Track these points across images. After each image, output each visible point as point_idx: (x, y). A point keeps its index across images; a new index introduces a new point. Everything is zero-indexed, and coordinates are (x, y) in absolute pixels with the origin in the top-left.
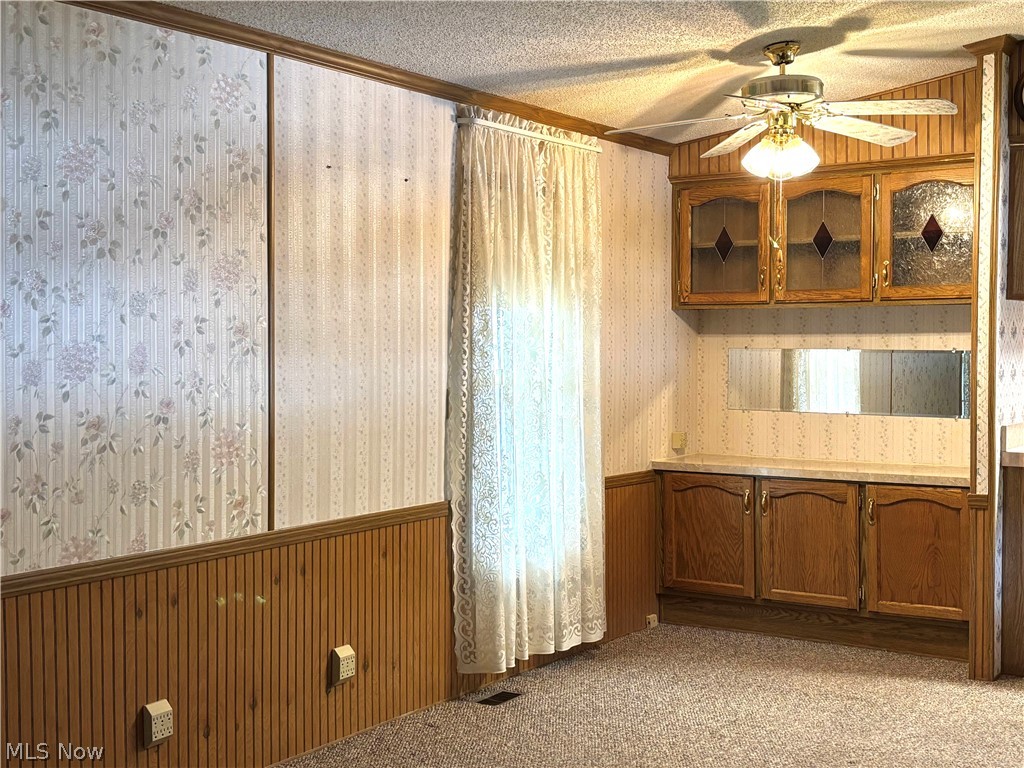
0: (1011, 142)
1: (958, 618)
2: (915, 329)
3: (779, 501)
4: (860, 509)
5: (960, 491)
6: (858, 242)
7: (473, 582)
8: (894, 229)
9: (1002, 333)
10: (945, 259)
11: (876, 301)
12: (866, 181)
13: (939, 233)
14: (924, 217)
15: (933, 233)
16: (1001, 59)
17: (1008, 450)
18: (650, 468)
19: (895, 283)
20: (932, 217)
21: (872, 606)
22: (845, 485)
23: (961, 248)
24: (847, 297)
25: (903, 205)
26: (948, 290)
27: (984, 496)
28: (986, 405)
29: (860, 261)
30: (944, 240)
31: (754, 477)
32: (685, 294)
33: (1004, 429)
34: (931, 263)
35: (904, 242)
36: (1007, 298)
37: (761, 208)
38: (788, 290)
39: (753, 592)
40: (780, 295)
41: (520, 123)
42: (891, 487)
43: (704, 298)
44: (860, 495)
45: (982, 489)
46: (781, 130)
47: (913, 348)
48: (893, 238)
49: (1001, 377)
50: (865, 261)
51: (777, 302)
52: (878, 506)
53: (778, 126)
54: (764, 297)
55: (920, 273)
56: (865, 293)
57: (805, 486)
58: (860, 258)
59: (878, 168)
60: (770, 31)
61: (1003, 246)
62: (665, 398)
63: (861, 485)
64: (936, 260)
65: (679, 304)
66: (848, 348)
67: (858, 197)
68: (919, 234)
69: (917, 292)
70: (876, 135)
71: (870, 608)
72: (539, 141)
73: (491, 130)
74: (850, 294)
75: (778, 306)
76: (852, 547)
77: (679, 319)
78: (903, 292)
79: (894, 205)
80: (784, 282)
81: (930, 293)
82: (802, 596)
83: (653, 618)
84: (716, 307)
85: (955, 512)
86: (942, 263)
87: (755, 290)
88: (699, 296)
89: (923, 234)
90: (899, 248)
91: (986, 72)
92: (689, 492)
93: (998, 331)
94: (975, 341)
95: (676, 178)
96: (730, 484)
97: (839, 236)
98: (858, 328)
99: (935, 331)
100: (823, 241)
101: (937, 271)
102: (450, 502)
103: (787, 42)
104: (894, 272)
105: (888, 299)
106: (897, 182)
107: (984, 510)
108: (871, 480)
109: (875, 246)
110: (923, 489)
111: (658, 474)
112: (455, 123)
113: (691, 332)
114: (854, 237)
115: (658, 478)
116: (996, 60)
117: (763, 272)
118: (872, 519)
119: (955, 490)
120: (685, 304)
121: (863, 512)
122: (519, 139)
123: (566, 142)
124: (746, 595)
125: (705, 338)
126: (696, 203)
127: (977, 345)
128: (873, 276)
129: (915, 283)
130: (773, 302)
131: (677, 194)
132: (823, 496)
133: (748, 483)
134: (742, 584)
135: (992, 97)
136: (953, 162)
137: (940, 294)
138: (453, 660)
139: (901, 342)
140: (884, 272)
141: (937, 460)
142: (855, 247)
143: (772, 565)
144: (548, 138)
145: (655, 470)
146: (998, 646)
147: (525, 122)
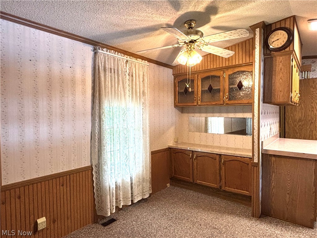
0: (264, 56)
1: (248, 195)
2: (235, 112)
3: (198, 158)
4: (220, 161)
5: (248, 159)
6: (219, 89)
7: (101, 188)
8: (229, 85)
9: (262, 113)
10: (244, 93)
11: (225, 104)
12: (222, 72)
13: (242, 86)
14: (238, 81)
15: (240, 86)
16: (261, 30)
17: (264, 148)
18: (168, 147)
19: (230, 100)
20: (240, 81)
21: (223, 188)
22: (216, 155)
23: (248, 89)
24: (217, 104)
25: (231, 78)
26: (245, 101)
27: (256, 163)
28: (257, 135)
29: (220, 94)
30: (243, 87)
31: (193, 151)
32: (177, 104)
33: (262, 142)
34: (240, 94)
35: (232, 88)
36: (263, 103)
37: (195, 81)
38: (201, 102)
39: (192, 181)
40: (199, 103)
41: (118, 54)
42: (228, 156)
43: (181, 104)
44: (220, 158)
45: (256, 160)
46: (190, 49)
47: (235, 117)
48: (229, 88)
49: (261, 126)
50: (221, 94)
51: (199, 105)
52: (225, 161)
53: (188, 48)
54: (195, 104)
55: (236, 97)
56: (222, 102)
57: (205, 154)
58: (220, 93)
59: (225, 68)
60: (183, 13)
61: (262, 87)
62: (172, 129)
63: (220, 155)
64: (242, 93)
65: (176, 106)
66: (218, 117)
67: (219, 77)
68: (236, 86)
69: (236, 102)
70: (222, 53)
71: (223, 189)
72: (126, 60)
73: (106, 55)
74: (217, 103)
75: (199, 106)
76: (218, 172)
77: (176, 110)
78: (232, 102)
79: (229, 78)
80: (200, 100)
81: (239, 102)
82: (204, 183)
83: (168, 185)
84: (184, 107)
85: (247, 165)
86: (243, 94)
87: (193, 102)
88: (180, 104)
89: (237, 86)
90: (231, 90)
91: (257, 34)
92: (177, 154)
93: (261, 113)
94: (253, 115)
95: (174, 75)
96: (186, 153)
97: (215, 88)
98: (220, 112)
99: (241, 112)
100: (210, 89)
101: (241, 96)
102: (92, 165)
103: (191, 20)
104: (229, 97)
105: (227, 104)
106: (230, 72)
107: (256, 167)
108: (223, 154)
109: (224, 90)
110: (237, 157)
111: (170, 149)
112: (93, 52)
113: (180, 113)
114: (218, 88)
115: (170, 150)
116: (260, 30)
117: (195, 97)
118: (223, 165)
119: (247, 158)
120: (177, 106)
121: (221, 162)
122: (118, 59)
123: (136, 61)
124: (191, 181)
125: (184, 114)
126: (179, 81)
127: (254, 117)
128: (224, 98)
129: (235, 99)
130: (198, 105)
131: (175, 79)
132: (210, 157)
133: (191, 152)
134: (189, 178)
135: (258, 42)
136: (246, 65)
137: (242, 102)
138: (95, 211)
139: (232, 115)
140: (227, 96)
141: (242, 147)
142: (219, 91)
143: (197, 174)
144: (129, 59)
145: (169, 148)
146: (260, 206)
147: (119, 54)
